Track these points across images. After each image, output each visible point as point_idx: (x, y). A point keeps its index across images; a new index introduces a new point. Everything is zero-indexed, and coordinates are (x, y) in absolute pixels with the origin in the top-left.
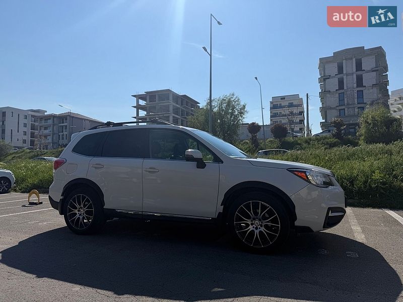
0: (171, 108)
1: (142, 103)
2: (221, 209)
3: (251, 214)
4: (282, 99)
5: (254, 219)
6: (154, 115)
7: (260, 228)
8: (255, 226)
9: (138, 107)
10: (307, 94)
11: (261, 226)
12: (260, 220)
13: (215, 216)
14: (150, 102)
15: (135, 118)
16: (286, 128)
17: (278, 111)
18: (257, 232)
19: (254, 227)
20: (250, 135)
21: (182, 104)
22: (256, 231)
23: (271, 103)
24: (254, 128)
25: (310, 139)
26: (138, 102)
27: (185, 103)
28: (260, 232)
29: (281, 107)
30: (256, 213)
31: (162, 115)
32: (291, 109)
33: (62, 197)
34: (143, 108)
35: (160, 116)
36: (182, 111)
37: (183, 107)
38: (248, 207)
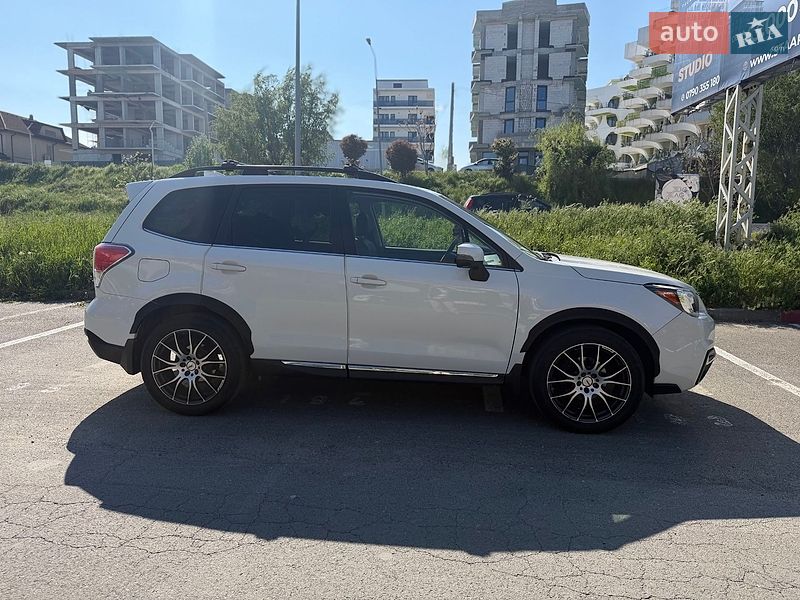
0: (158, 83)
2: (520, 358)
4: (396, 86)
5: (583, 375)
6: (116, 96)
7: (592, 390)
9: (74, 74)
10: (453, 84)
11: (597, 386)
12: (594, 376)
13: (505, 370)
14: (105, 63)
15: (67, 99)
16: (415, 151)
17: (387, 111)
18: (588, 397)
19: (587, 388)
20: (346, 160)
21: (184, 77)
22: (586, 396)
23: (376, 92)
24: (353, 146)
26: (71, 61)
27: (190, 72)
28: (596, 398)
29: (394, 103)
31: (137, 99)
32: (414, 110)
33: (133, 336)
34: (86, 77)
35: (132, 99)
36: (185, 92)
37: (189, 83)
38: (575, 354)
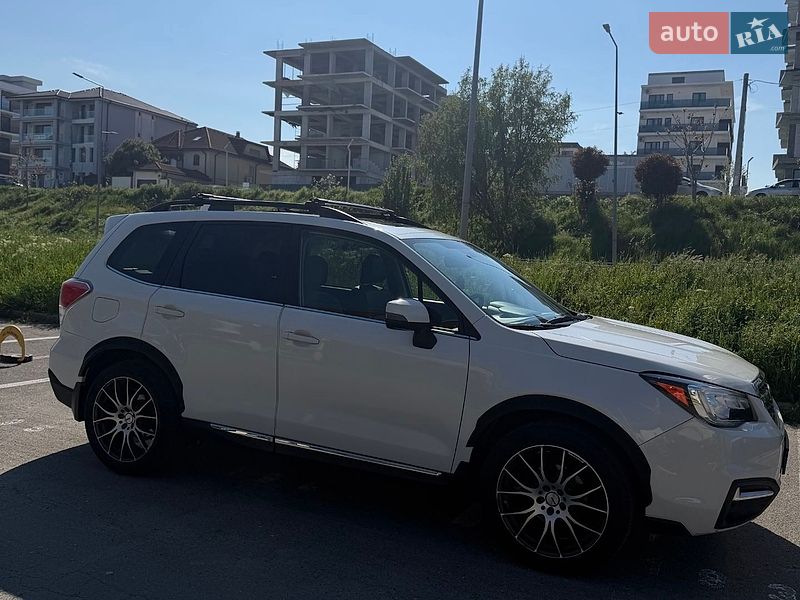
0: (368, 93)
1: (292, 73)
2: (466, 455)
3: (541, 476)
4: (675, 80)
5: (546, 488)
6: (321, 110)
7: (558, 512)
8: (547, 506)
9: (281, 86)
10: (747, 75)
11: (563, 508)
12: (560, 493)
13: (451, 468)
14: (313, 71)
15: (271, 114)
16: (678, 168)
17: (662, 114)
18: (551, 520)
19: (545, 509)
20: (576, 182)
21: (398, 84)
22: (548, 519)
23: (645, 90)
24: (590, 163)
25: (740, 205)
26: (280, 70)
27: (406, 79)
28: (559, 522)
29: (671, 103)
30: (552, 474)
31: (344, 113)
32: (698, 112)
33: (80, 379)
34: (294, 89)
35: (338, 112)
36: (398, 102)
37: (403, 92)
38: (533, 457)
